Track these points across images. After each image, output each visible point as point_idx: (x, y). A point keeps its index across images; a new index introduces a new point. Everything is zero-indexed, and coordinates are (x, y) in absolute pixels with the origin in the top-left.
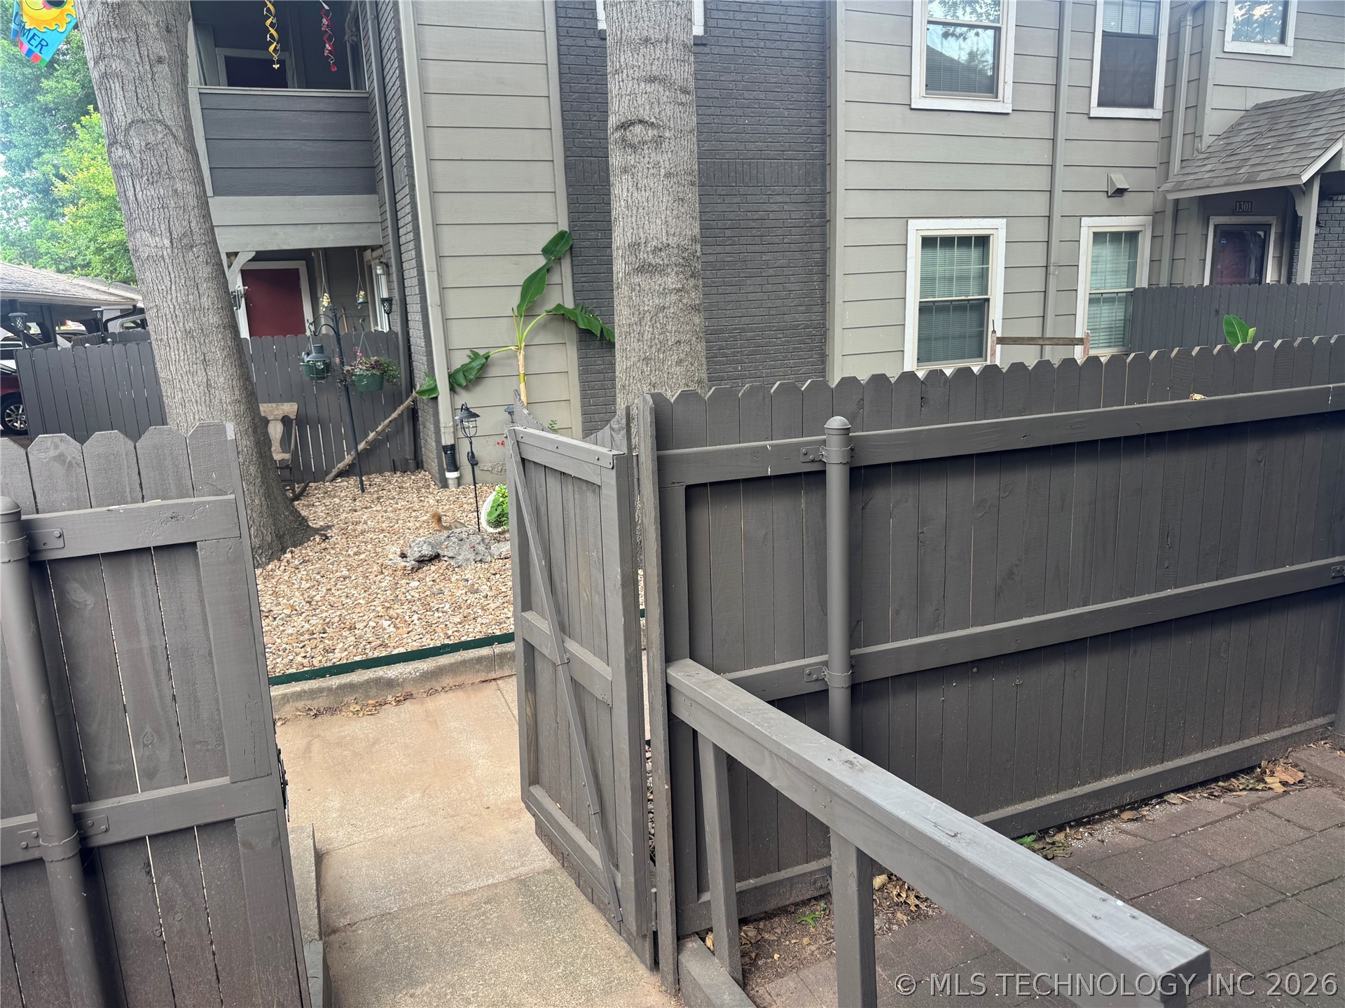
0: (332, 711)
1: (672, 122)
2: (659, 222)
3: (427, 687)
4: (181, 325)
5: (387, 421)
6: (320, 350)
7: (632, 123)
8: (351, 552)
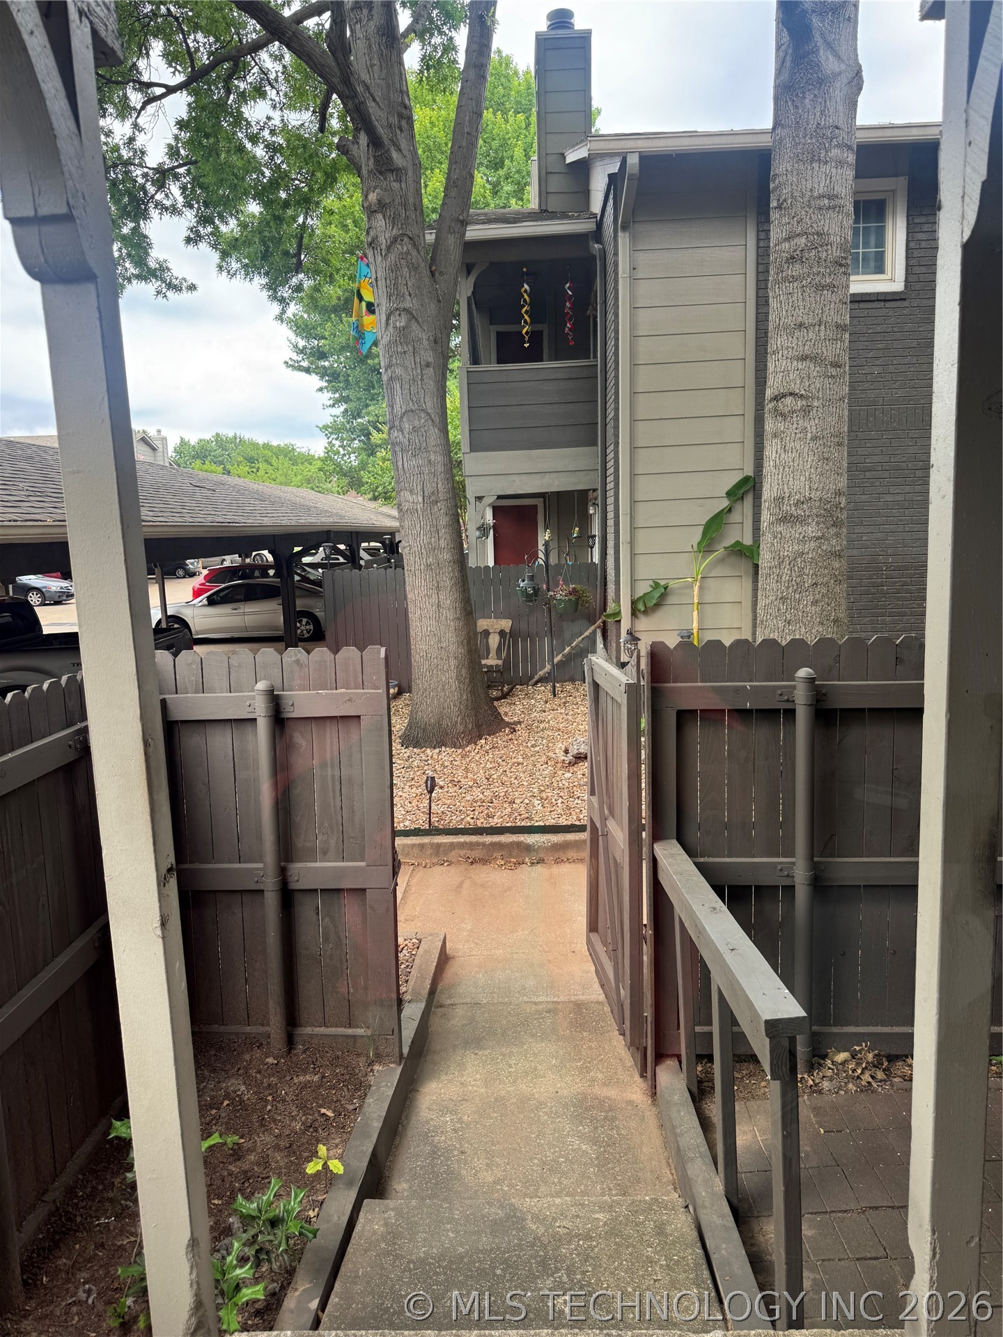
0: (484, 861)
1: (820, 393)
2: (803, 479)
3: (556, 856)
4: (424, 560)
5: (580, 638)
6: (532, 578)
7: (784, 396)
8: (529, 745)
